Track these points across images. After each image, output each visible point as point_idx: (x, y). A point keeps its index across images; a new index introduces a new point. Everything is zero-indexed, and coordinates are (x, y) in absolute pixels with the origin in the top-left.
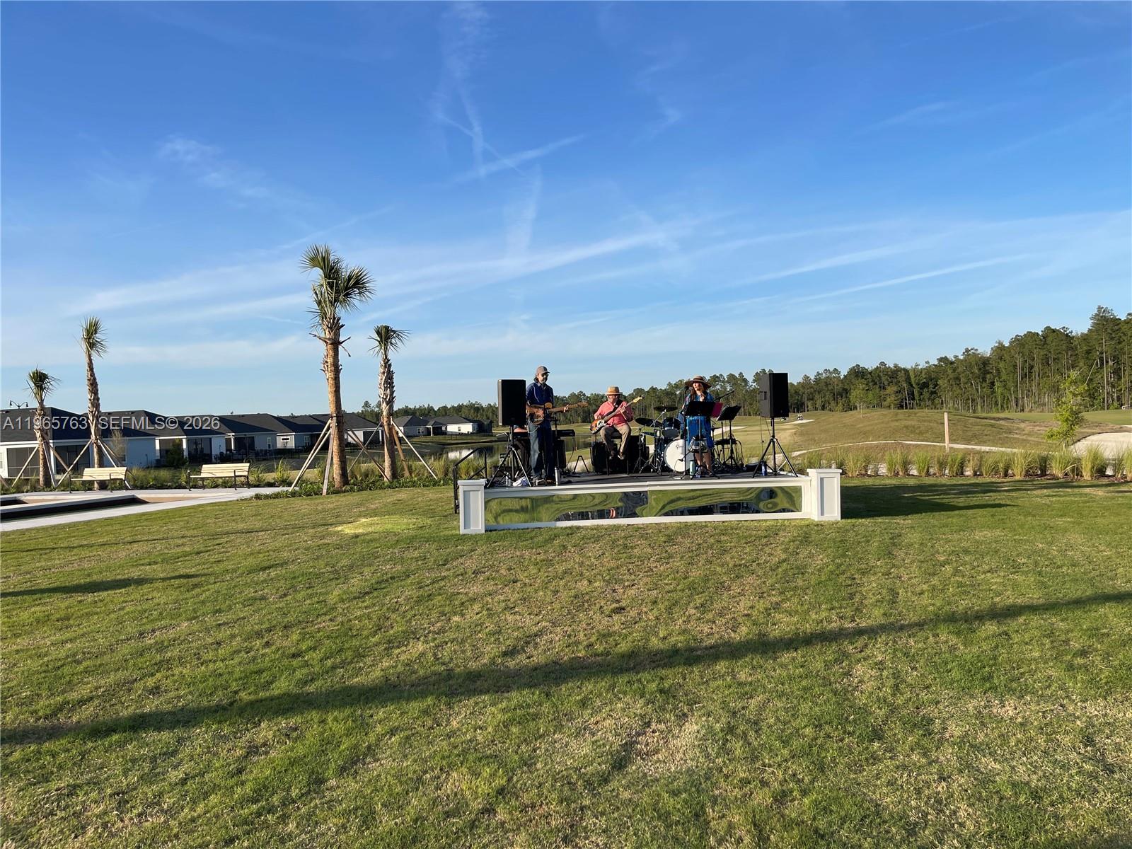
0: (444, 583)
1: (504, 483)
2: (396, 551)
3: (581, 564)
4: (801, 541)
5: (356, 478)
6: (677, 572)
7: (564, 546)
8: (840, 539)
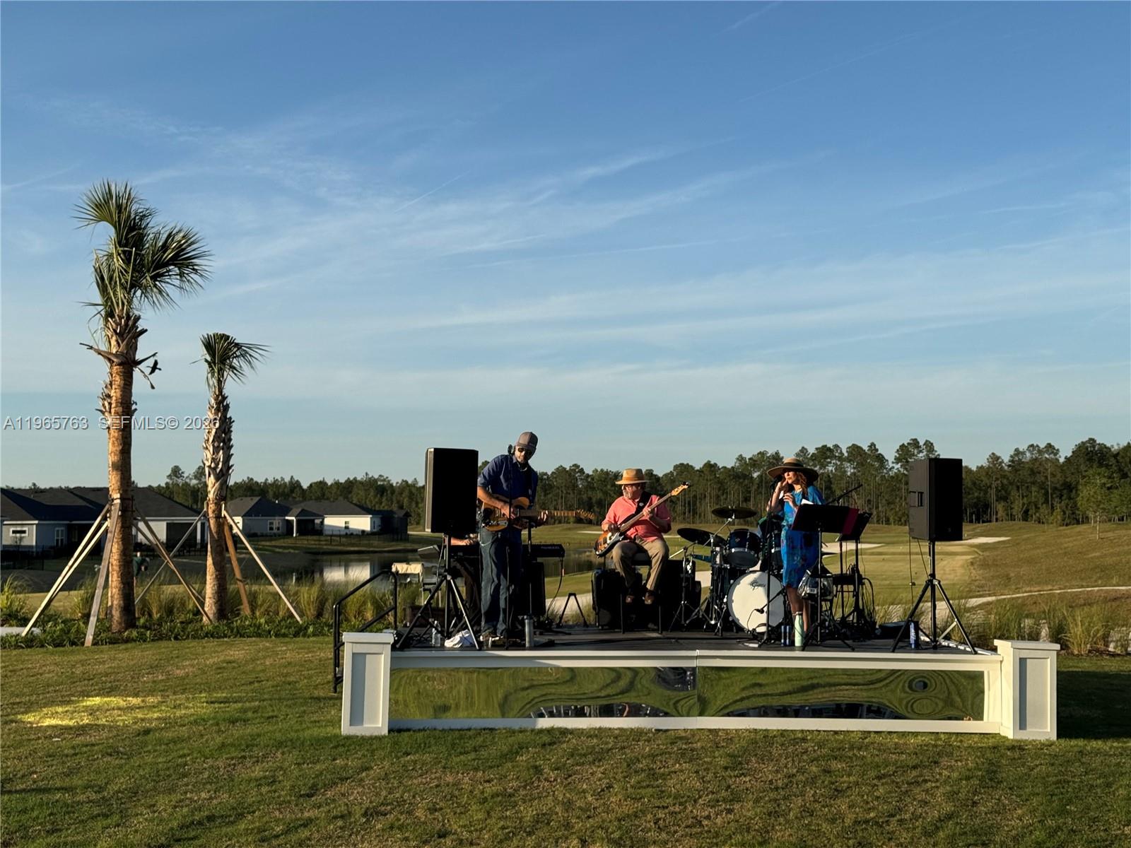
0: (307, 833)
1: (429, 640)
2: (220, 763)
3: (568, 805)
4: (982, 779)
5: (150, 615)
6: (748, 832)
7: (536, 767)
8: (1054, 779)
